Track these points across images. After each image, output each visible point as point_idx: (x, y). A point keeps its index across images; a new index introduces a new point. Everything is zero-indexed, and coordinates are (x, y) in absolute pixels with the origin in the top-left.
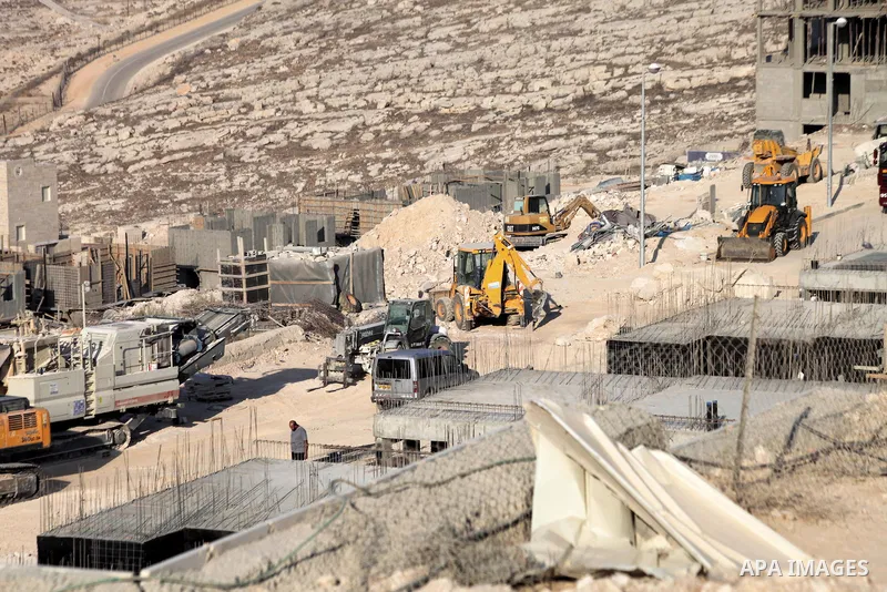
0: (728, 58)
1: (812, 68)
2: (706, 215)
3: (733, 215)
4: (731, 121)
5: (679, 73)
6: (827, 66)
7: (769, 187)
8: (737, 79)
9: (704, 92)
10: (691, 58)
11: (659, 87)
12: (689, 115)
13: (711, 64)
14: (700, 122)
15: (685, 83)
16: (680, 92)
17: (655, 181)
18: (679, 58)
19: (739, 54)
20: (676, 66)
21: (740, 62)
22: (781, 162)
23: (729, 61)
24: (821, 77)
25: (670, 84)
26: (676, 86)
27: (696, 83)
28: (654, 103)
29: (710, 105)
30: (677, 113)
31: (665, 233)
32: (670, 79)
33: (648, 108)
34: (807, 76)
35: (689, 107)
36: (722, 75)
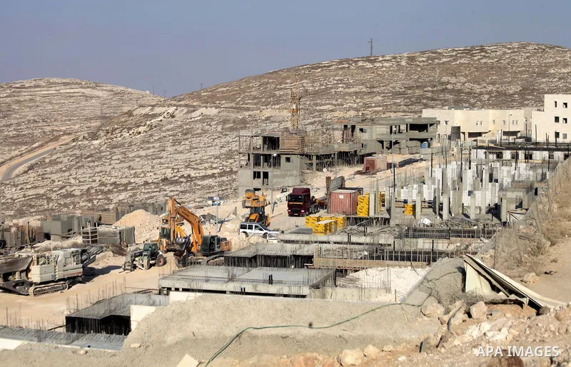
0: (211, 167)
1: (256, 170)
2: (234, 216)
3: (243, 217)
4: (213, 187)
5: (195, 171)
6: (261, 169)
7: (255, 208)
8: (215, 174)
9: (204, 178)
10: (199, 166)
11: (189, 176)
12: (199, 185)
15: (197, 175)
16: (196, 177)
18: (195, 166)
19: (215, 166)
20: (194, 169)
22: (254, 200)
24: (259, 173)
25: (193, 175)
26: (195, 176)
27: (201, 174)
28: (187, 181)
29: (206, 182)
30: (195, 185)
31: (222, 222)
32: (193, 173)
33: (186, 183)
34: (255, 173)
35: (199, 183)
36: (210, 172)
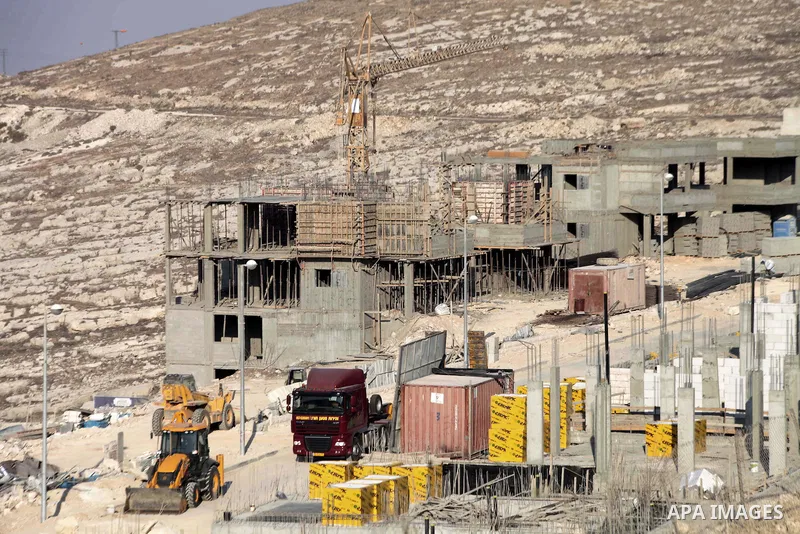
0: (136, 299)
1: (224, 310)
2: (113, 464)
3: (143, 463)
4: (140, 365)
5: (84, 314)
6: (238, 309)
7: (179, 434)
8: (146, 321)
9: (111, 334)
10: (96, 298)
11: (63, 329)
12: (96, 359)
13: (118, 305)
14: (107, 366)
15: (91, 325)
16: (86, 333)
17: (59, 429)
18: (84, 298)
19: (147, 295)
20: (81, 306)
21: (149, 304)
22: (193, 408)
23: (138, 303)
24: (233, 320)
25: (75, 326)
26: (82, 328)
27: (103, 324)
28: (58, 345)
29: (118, 348)
30: (83, 357)
31: (69, 484)
32: (75, 320)
33: (52, 351)
34: (218, 319)
35: (96, 350)
36: (130, 316)
